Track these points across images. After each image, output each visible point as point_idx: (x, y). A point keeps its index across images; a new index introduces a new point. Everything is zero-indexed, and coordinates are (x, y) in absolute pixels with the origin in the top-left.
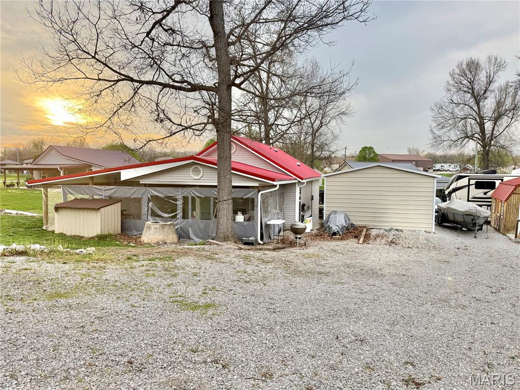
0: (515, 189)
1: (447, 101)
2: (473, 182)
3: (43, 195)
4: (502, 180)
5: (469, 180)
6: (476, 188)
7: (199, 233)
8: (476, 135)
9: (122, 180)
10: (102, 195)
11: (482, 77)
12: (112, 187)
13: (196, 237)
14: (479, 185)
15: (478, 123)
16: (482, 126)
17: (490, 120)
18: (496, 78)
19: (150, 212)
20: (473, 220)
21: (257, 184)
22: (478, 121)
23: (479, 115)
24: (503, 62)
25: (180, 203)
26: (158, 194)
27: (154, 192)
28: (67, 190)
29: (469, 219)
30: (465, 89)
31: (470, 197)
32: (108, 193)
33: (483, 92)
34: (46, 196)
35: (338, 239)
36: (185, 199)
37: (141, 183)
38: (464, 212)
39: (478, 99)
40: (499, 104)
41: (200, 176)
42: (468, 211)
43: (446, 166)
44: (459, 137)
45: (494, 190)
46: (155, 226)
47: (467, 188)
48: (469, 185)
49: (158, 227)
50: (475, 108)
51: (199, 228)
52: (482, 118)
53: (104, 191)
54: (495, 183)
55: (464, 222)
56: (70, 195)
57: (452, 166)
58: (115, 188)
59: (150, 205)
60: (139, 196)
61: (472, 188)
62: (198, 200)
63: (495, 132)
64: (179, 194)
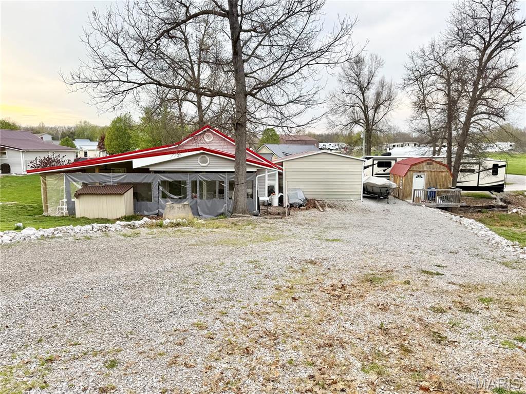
0: (410, 168)
1: (339, 90)
2: (376, 162)
3: (42, 183)
4: (396, 160)
5: (373, 160)
6: (378, 166)
7: (207, 210)
8: (362, 121)
9: (134, 168)
10: (110, 182)
11: (365, 72)
12: (120, 174)
13: (204, 214)
14: (380, 165)
15: (363, 110)
16: (365, 112)
17: (372, 108)
18: (376, 73)
19: (161, 195)
20: (386, 191)
21: (255, 170)
22: (363, 109)
23: (364, 104)
24: (381, 60)
25: (189, 186)
26: (168, 180)
27: (164, 178)
28: (71, 178)
29: (384, 190)
30: (354, 81)
31: (374, 174)
32: (117, 180)
33: (366, 84)
34: (45, 184)
35: (304, 209)
36: (194, 183)
37: (150, 170)
38: (381, 185)
39: (363, 89)
40: (378, 95)
41: (207, 164)
42: (383, 185)
43: (327, 145)
44: (349, 122)
45: (390, 168)
46: (179, 206)
47: (371, 167)
48: (373, 165)
49: (180, 206)
50: (361, 97)
51: (207, 207)
52: (366, 107)
53: (112, 178)
54: (391, 162)
55: (381, 192)
56: (74, 183)
57: (332, 144)
58: (124, 175)
59: (161, 188)
60: (149, 182)
61: (375, 166)
62: (205, 184)
63: (375, 119)
64: (188, 179)
